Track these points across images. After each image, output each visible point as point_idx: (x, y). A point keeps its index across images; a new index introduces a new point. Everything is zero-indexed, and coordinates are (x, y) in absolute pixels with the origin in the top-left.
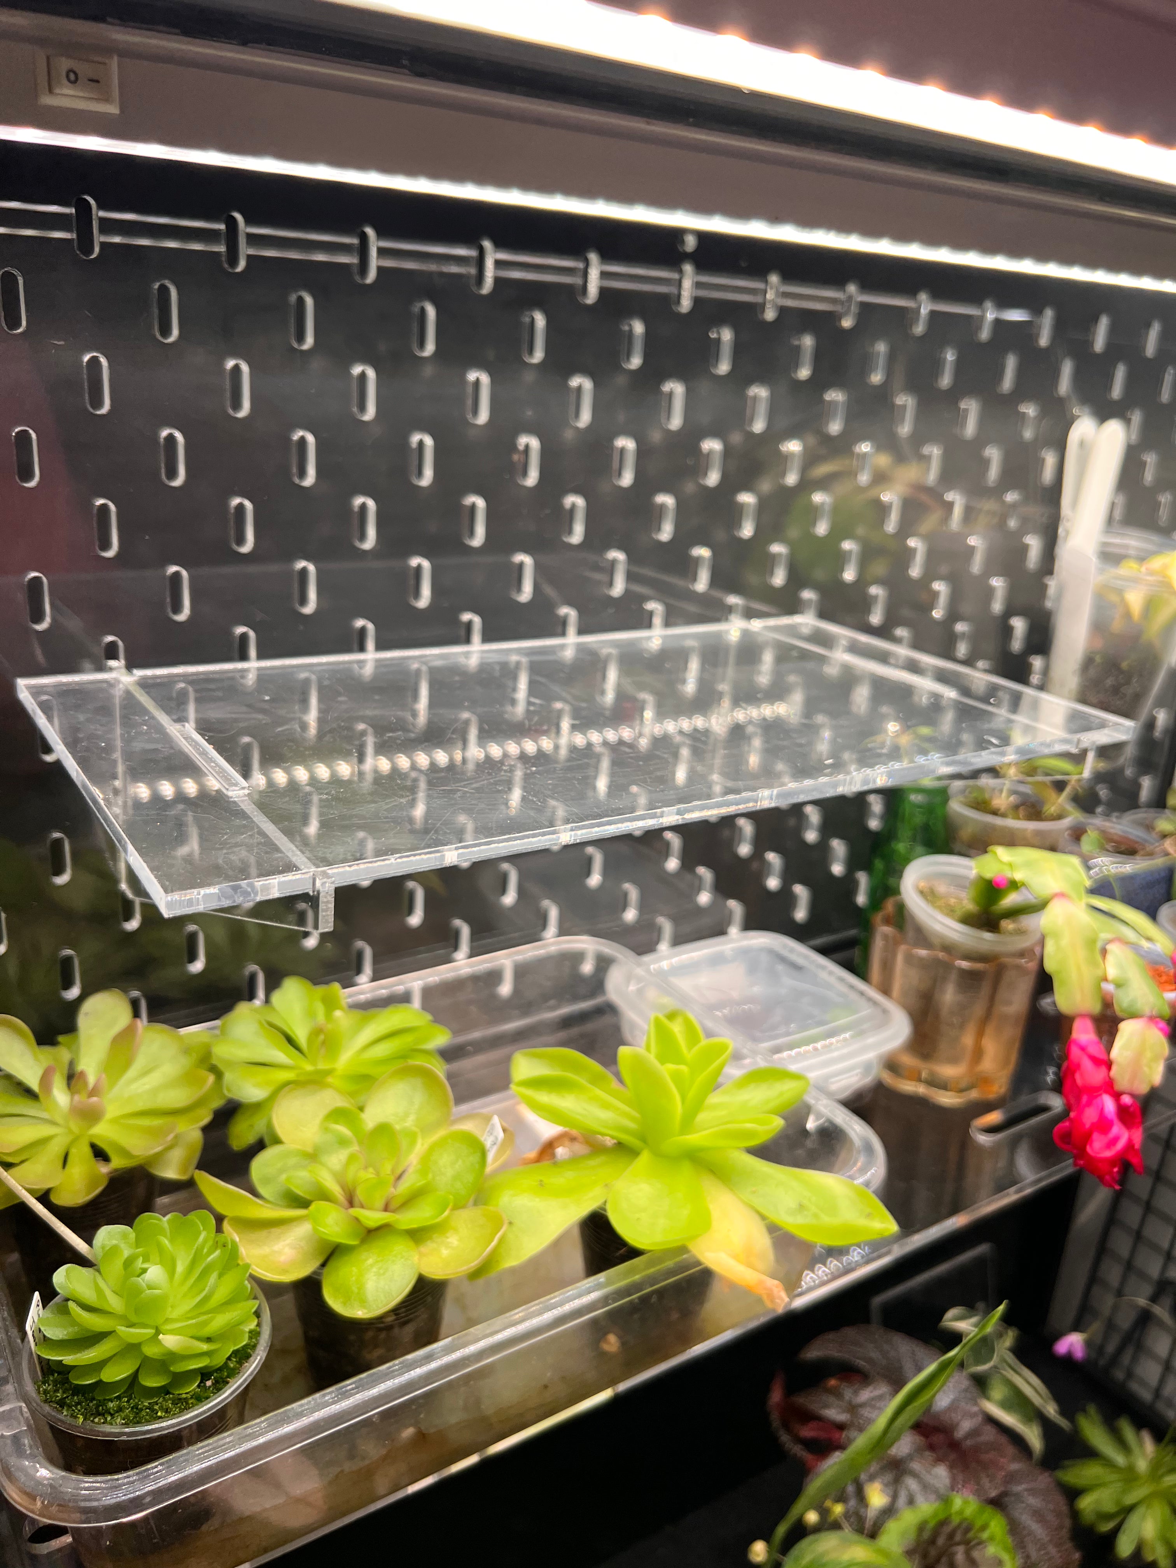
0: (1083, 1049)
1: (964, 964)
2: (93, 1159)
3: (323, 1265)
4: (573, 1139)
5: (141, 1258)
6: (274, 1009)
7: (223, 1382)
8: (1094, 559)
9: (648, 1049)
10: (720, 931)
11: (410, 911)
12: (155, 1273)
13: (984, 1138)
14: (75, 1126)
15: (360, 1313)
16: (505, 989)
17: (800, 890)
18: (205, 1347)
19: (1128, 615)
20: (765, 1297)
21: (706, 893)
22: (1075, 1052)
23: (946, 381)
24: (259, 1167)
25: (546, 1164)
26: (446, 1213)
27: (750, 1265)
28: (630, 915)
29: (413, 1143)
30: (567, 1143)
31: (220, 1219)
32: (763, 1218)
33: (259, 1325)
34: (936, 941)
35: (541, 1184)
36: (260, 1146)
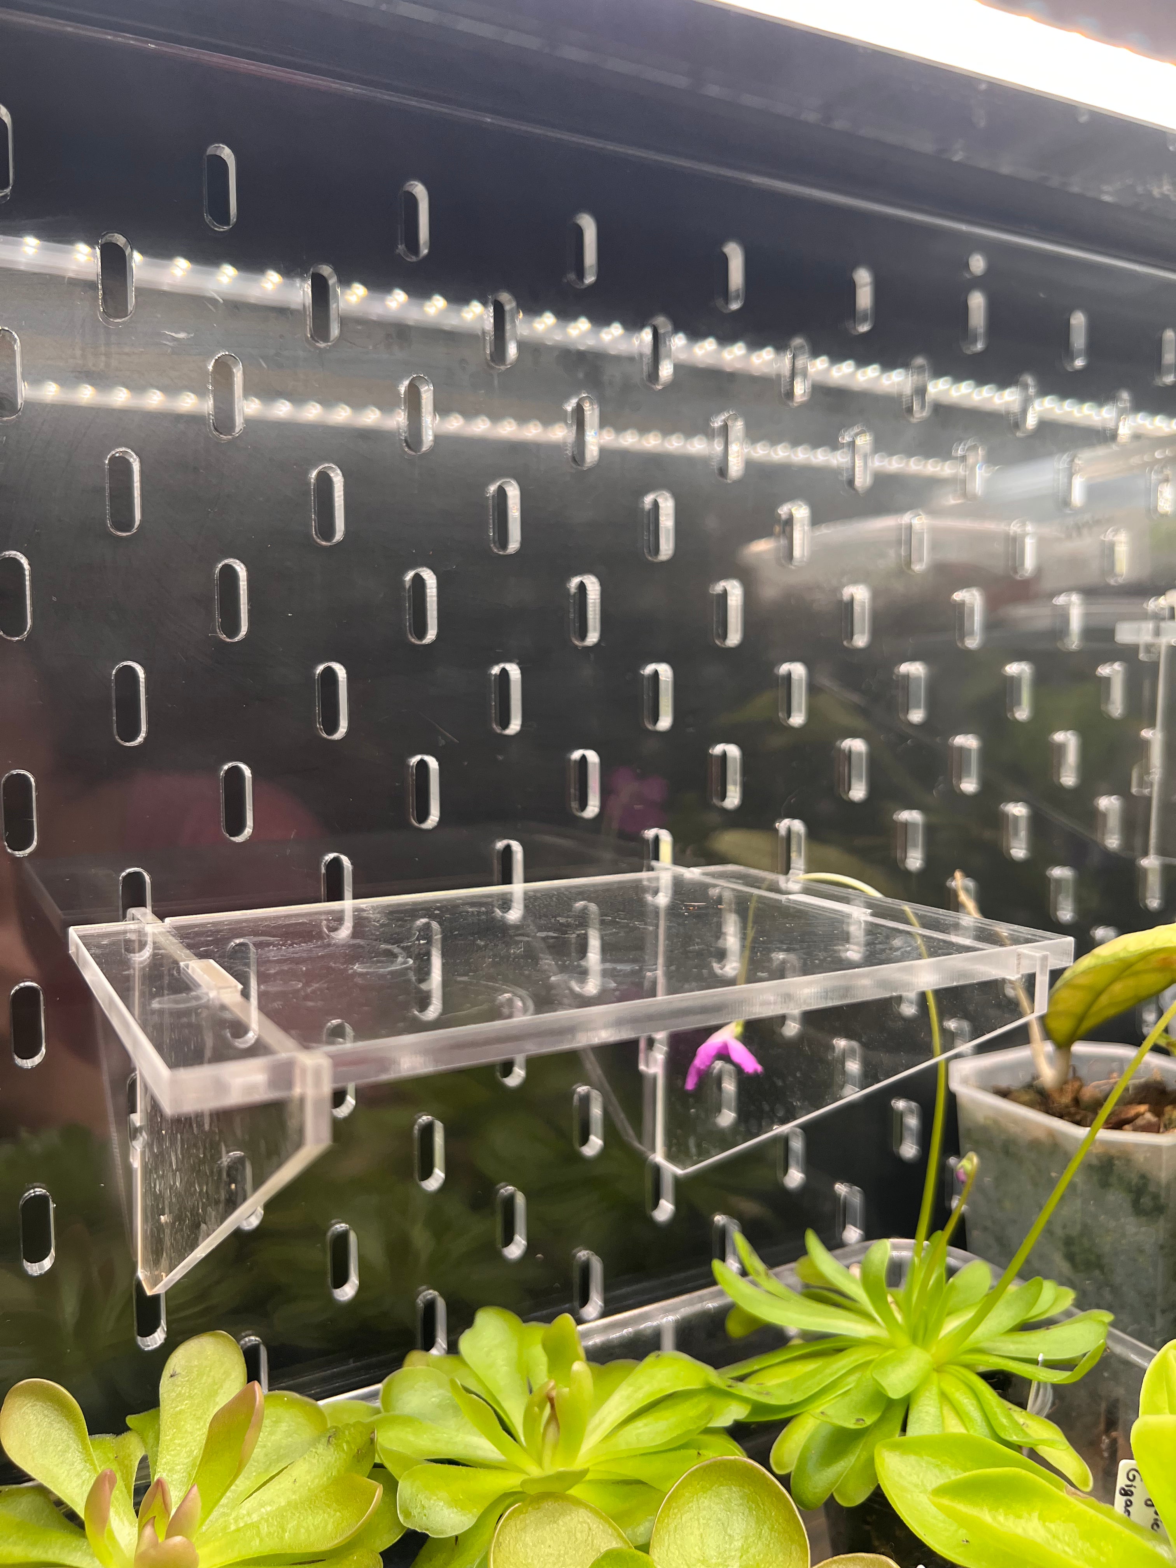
6: (464, 1363)
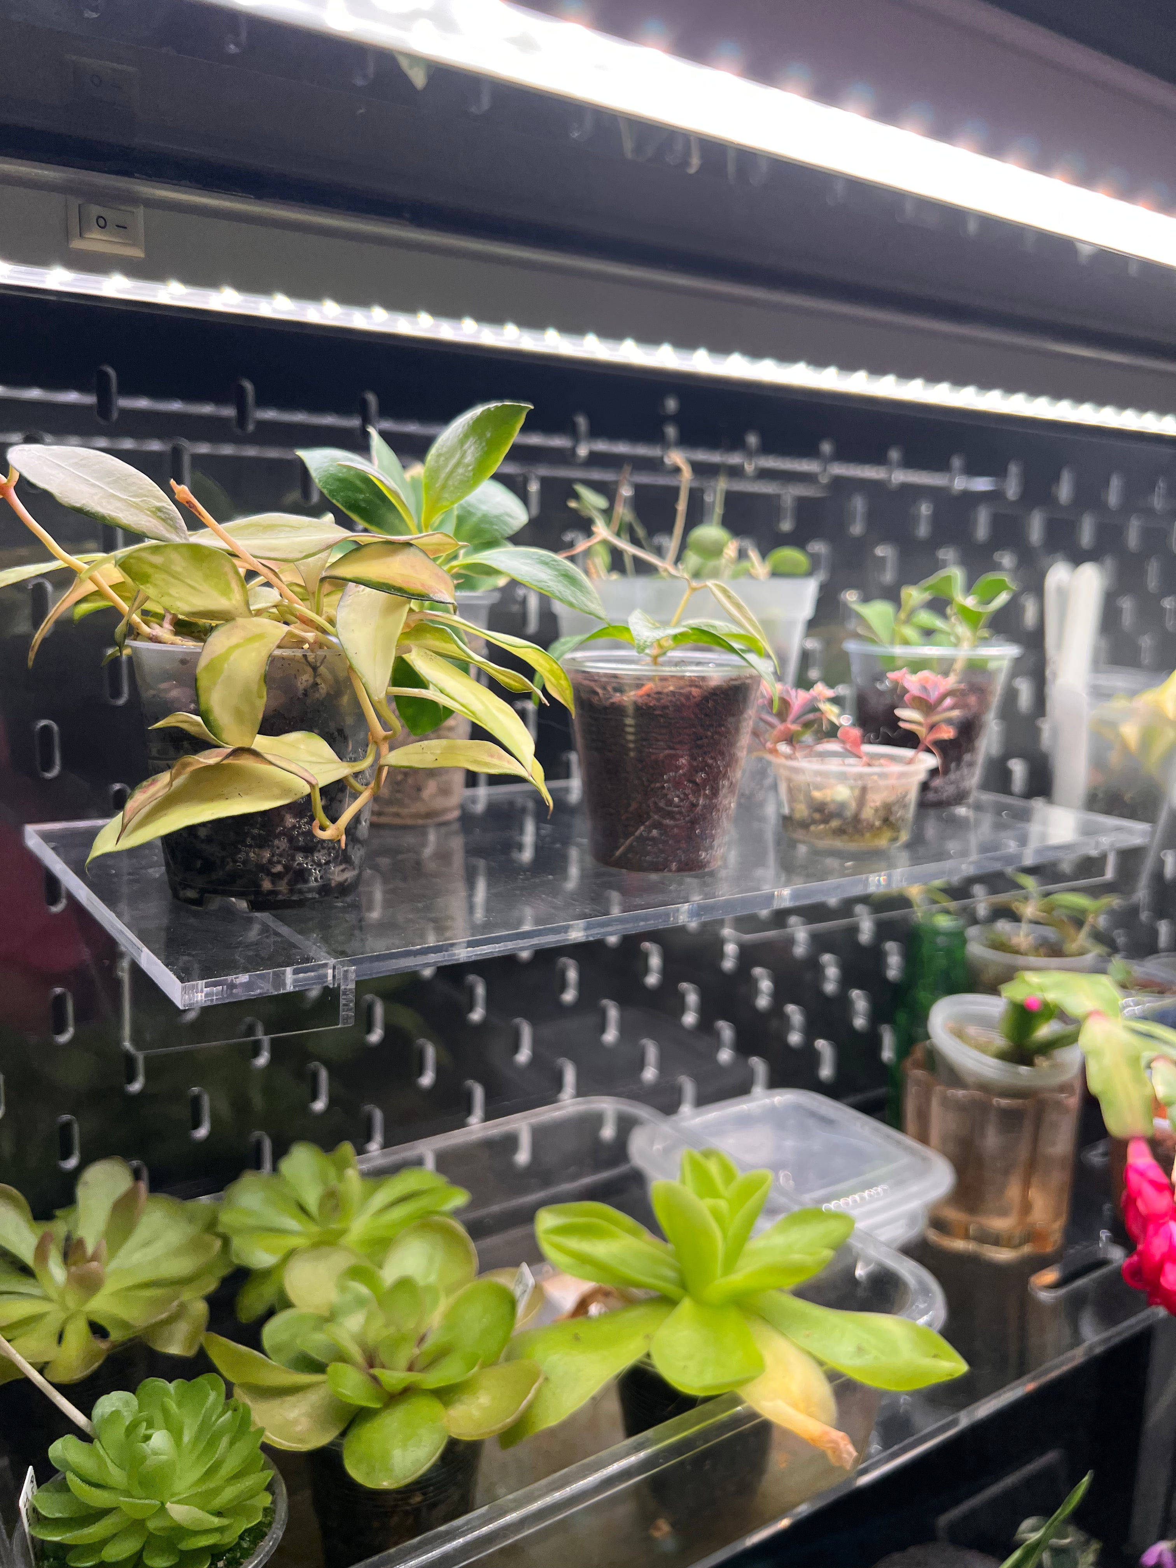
0: (1142, 1174)
1: (1004, 1102)
2: (90, 1335)
3: (343, 1434)
4: (607, 1294)
5: (144, 1424)
6: (282, 1178)
7: (236, 1563)
8: (1084, 695)
9: (683, 1182)
10: (743, 1089)
11: (421, 1072)
12: (160, 1440)
13: (1045, 1294)
14: (71, 1301)
15: (386, 1484)
16: (523, 1157)
17: (822, 1045)
18: (216, 1521)
19: (1125, 747)
20: (830, 1453)
21: (727, 1050)
22: (1134, 1178)
23: (923, 530)
24: (271, 1332)
25: (580, 1319)
26: (476, 1369)
27: (811, 1415)
28: (650, 1074)
29: (435, 1302)
30: (600, 1297)
31: (229, 1386)
32: (821, 1363)
33: (273, 1502)
34: (970, 1080)
35: (577, 1338)
36: (271, 1313)
